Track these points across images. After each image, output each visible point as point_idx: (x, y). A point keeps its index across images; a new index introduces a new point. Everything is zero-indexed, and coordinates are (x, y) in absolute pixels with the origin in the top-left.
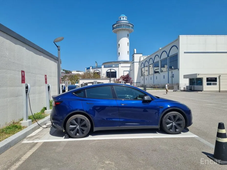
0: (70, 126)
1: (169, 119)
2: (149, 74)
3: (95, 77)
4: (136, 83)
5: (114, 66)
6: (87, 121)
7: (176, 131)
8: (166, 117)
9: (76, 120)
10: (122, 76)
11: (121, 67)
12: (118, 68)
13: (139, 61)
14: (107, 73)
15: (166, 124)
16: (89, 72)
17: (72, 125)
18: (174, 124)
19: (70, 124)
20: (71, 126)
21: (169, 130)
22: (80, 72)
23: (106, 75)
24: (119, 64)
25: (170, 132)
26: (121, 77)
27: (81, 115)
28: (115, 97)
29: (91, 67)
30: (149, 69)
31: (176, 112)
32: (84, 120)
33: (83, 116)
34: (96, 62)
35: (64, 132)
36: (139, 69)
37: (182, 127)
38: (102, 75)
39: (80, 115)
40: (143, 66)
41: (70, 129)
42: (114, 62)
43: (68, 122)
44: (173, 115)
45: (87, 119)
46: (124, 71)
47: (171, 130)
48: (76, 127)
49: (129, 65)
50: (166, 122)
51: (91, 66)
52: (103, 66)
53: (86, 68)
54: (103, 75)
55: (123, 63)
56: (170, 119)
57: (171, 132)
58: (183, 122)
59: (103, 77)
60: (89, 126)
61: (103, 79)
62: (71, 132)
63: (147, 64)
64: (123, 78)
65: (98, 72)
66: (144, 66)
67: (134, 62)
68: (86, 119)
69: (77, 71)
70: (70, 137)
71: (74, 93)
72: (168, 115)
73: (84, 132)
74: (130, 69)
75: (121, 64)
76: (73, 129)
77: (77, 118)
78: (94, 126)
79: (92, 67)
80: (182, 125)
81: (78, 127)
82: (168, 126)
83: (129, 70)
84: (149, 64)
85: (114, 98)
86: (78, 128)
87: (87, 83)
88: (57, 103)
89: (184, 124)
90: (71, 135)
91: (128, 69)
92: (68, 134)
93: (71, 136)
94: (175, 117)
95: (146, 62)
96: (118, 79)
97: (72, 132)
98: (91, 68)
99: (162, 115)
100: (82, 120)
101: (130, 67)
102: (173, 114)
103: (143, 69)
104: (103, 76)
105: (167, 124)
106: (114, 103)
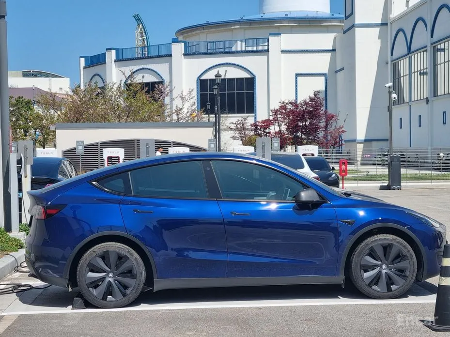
0: (87, 273)
1: (370, 255)
2: (435, 94)
3: (136, 113)
4: (366, 141)
5: (239, 46)
6: (136, 259)
7: (389, 290)
8: (362, 251)
9: (104, 257)
10: (283, 107)
11: (283, 51)
12: (266, 57)
13: (380, 22)
14: (204, 85)
15: (361, 269)
16: (101, 84)
17: (92, 271)
18: (385, 269)
19: (88, 268)
20: (91, 274)
21: (370, 285)
22: (47, 75)
23: (195, 99)
24: (271, 38)
25: (372, 291)
26: (276, 112)
27: (119, 244)
28: (214, 193)
29: (114, 52)
30: (435, 65)
31: (392, 236)
32: (127, 258)
33: (124, 245)
34: (138, 19)
35: (71, 291)
36: (382, 63)
37: (409, 279)
38: (175, 103)
39: (117, 243)
40: (401, 48)
41: (88, 282)
42: (242, 22)
43: (81, 262)
44: (382, 245)
45: (136, 255)
46: (297, 75)
47: (375, 287)
48: (103, 279)
49: (326, 40)
50: (361, 265)
51: (110, 49)
52: (178, 49)
53: (83, 60)
54: (177, 103)
55: (291, 30)
56: (372, 254)
57: (376, 294)
58: (411, 264)
59: (179, 112)
60: (141, 273)
61: (178, 125)
62: (90, 292)
63: (422, 37)
64: (288, 115)
65: (150, 78)
66: (409, 48)
67: (353, 26)
68: (132, 255)
69: (26, 74)
70: (88, 305)
71: (94, 183)
72: (367, 245)
73: (128, 291)
74: (333, 62)
75: (279, 34)
76: (95, 284)
77: (108, 251)
78: (155, 275)
79: (117, 50)
80: (407, 273)
81: (110, 277)
82: (366, 275)
83: (326, 71)
84: (436, 37)
85: (211, 197)
86: (111, 280)
87: (96, 144)
88: (49, 211)
89: (414, 270)
90: (90, 299)
91: (322, 63)
92: (82, 298)
93: (91, 302)
94: (386, 248)
95: (420, 23)
96: (264, 122)
97: (95, 292)
98: (114, 58)
99: (349, 244)
100: (121, 258)
101: (334, 50)
102: (381, 242)
103: (403, 66)
104: (180, 106)
105: (366, 271)
106: (213, 210)
